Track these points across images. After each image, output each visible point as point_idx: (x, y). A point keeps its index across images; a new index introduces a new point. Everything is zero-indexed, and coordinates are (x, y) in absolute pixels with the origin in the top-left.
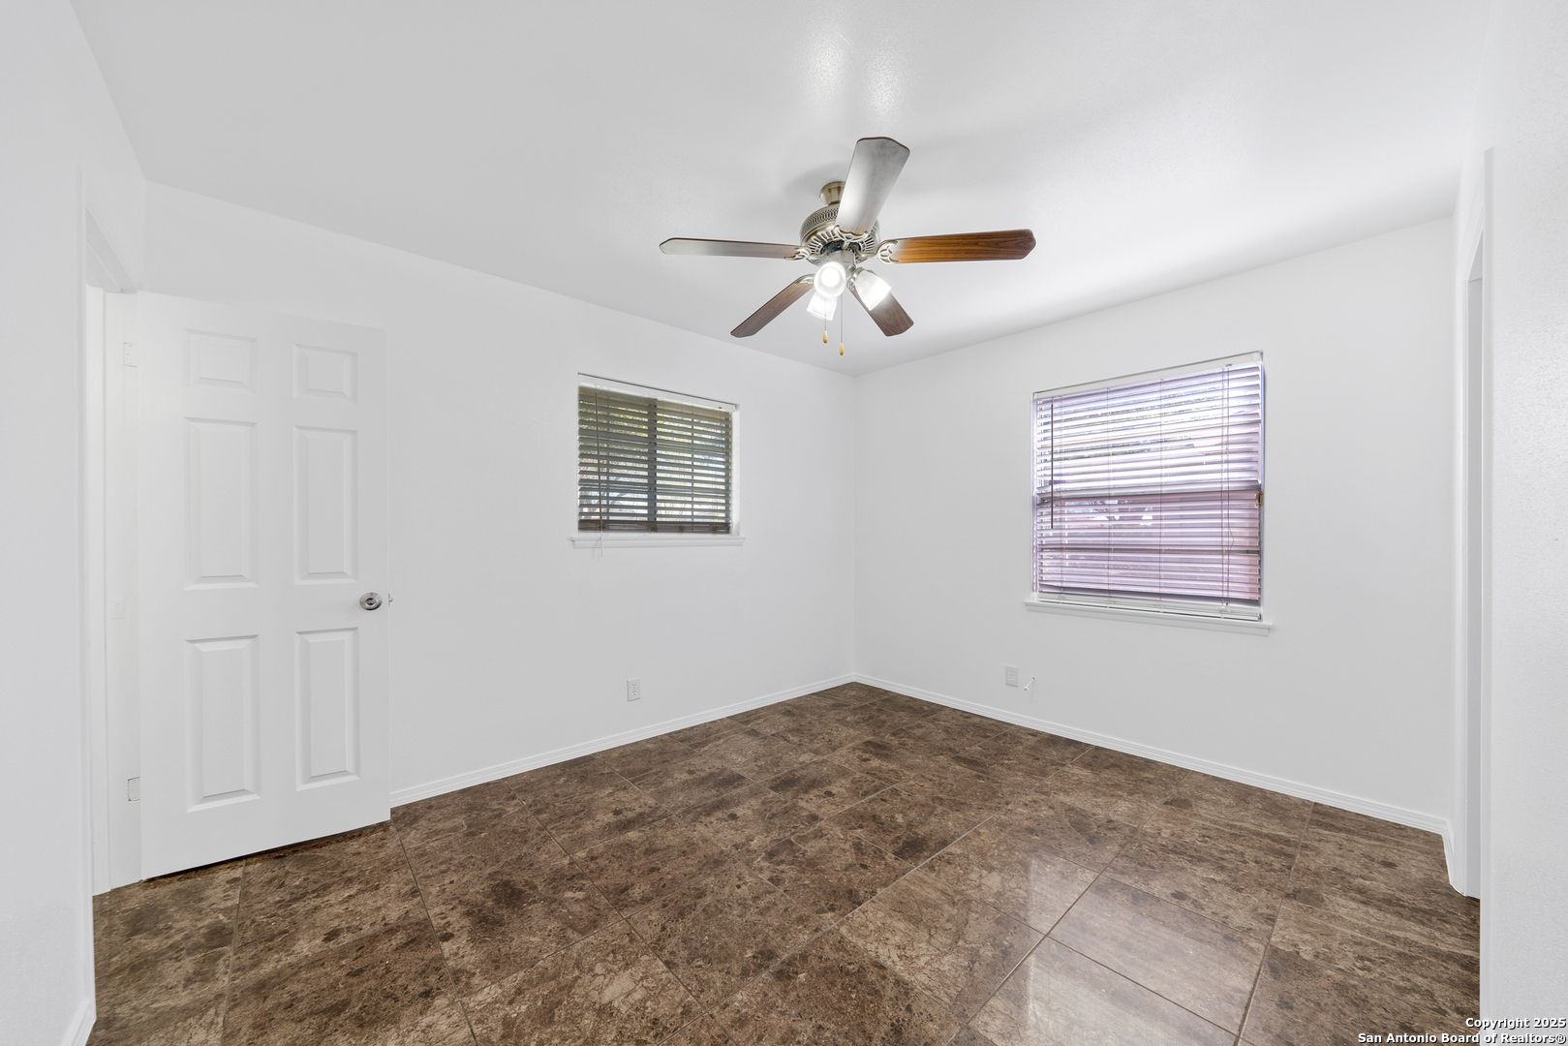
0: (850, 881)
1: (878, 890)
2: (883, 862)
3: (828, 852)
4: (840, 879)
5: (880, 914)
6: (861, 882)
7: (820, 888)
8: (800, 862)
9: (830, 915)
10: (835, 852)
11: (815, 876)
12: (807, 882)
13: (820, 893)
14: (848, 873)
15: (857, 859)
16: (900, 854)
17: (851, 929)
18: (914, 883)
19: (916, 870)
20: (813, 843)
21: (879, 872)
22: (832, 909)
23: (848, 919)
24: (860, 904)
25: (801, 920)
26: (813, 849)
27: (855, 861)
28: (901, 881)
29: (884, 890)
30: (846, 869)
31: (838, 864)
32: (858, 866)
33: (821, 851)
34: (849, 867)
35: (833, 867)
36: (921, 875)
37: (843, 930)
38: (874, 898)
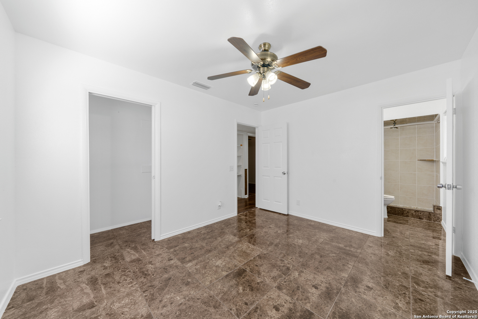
0: (261, 261)
1: (253, 259)
2: (250, 267)
3: (269, 270)
4: (264, 261)
5: (253, 253)
6: (258, 261)
7: (269, 259)
8: (278, 267)
9: (265, 253)
10: (267, 271)
11: (271, 262)
12: (273, 260)
13: (269, 258)
14: (262, 263)
15: (259, 268)
16: (244, 271)
17: (260, 250)
18: (242, 261)
19: (240, 265)
20: (276, 274)
21: (252, 264)
22: (265, 254)
23: (261, 252)
24: (258, 255)
25: (272, 252)
26: (275, 271)
27: (260, 267)
28: (246, 261)
29: (251, 259)
30: (262, 265)
31: (265, 266)
32: (258, 266)
33: (272, 271)
34: (261, 265)
35: (267, 265)
36: (240, 264)
37: (261, 250)
38: (254, 257)
